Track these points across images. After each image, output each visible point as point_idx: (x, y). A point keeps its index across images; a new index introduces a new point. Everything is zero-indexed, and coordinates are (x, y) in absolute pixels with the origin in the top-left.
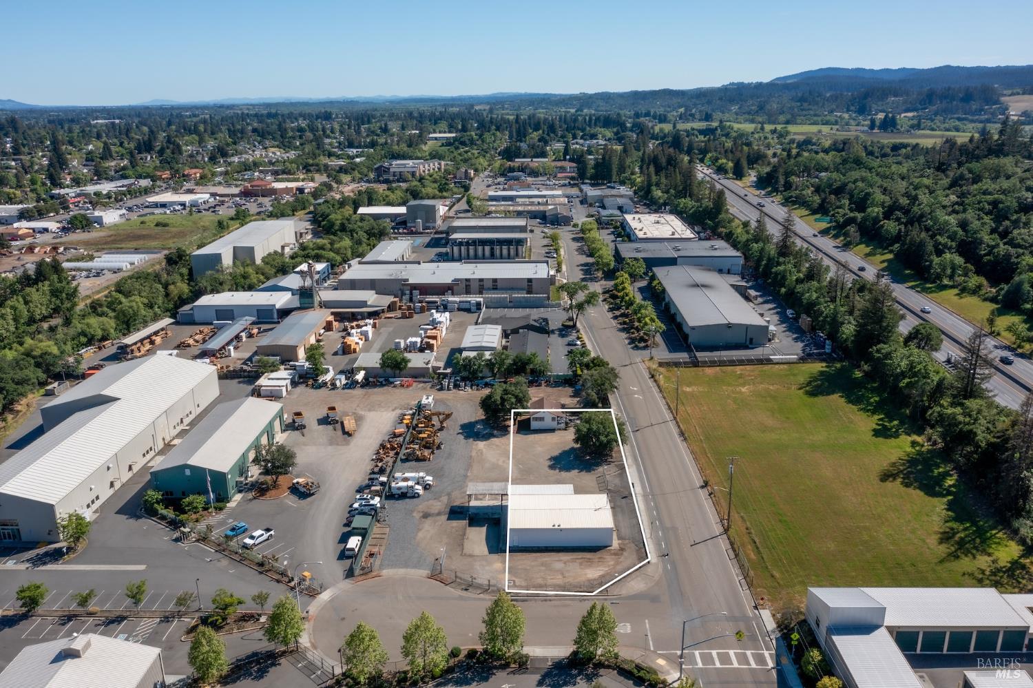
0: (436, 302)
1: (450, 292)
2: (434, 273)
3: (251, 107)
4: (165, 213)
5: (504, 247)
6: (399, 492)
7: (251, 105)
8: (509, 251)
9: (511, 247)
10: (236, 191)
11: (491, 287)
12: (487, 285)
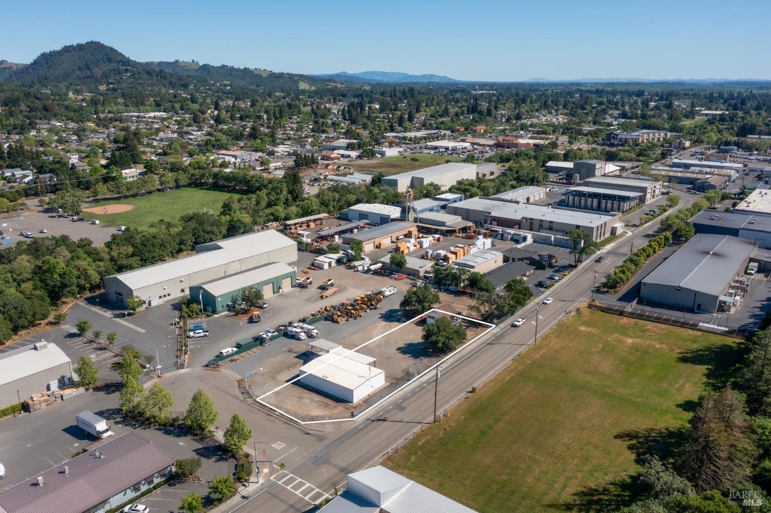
0: (497, 231)
1: (517, 226)
2: (516, 211)
3: (594, 85)
4: (430, 153)
5: (609, 201)
6: (291, 334)
7: (595, 84)
8: (606, 204)
9: (615, 202)
10: (491, 142)
11: (548, 227)
12: (545, 225)
